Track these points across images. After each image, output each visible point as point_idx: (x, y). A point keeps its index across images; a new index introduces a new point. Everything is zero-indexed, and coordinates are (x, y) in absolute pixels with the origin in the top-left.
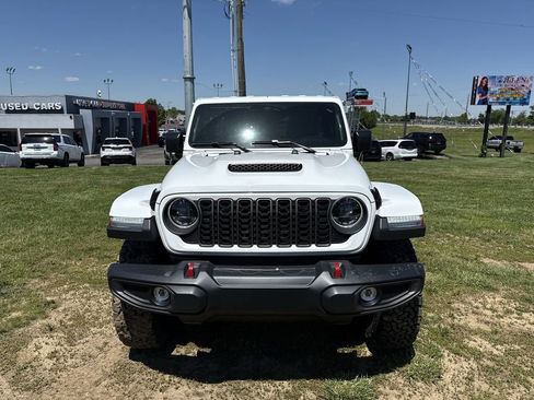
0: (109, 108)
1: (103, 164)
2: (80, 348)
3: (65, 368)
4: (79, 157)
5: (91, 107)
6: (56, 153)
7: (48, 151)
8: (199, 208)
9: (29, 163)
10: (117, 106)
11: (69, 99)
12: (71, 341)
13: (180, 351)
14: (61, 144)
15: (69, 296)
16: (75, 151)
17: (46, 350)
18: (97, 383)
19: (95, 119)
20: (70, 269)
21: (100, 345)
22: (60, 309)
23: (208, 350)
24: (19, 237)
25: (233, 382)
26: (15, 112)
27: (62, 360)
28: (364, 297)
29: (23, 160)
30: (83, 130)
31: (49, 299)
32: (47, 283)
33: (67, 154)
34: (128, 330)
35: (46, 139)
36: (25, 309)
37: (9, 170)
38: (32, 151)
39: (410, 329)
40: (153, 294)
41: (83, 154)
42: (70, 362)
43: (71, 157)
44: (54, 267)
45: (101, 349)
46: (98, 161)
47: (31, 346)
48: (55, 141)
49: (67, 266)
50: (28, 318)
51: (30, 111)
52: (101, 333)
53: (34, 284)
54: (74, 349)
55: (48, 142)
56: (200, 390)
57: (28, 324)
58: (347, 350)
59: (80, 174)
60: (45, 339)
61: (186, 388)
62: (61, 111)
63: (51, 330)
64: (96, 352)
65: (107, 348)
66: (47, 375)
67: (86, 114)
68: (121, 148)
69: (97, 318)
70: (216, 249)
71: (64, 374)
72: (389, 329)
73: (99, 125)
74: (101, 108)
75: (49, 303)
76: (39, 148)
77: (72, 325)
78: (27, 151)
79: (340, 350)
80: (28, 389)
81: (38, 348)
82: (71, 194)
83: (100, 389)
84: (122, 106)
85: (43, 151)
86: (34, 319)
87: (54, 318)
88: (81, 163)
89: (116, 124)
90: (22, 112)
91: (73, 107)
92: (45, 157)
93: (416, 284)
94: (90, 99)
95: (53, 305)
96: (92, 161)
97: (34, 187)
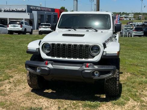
0: (44, 11)
1: (39, 34)
2: (18, 88)
3: (13, 92)
4: (30, 31)
5: (37, 10)
6: (21, 28)
7: (18, 28)
8: (51, 46)
9: (11, 32)
10: (48, 10)
11: (28, 6)
12: (15, 86)
13: (46, 91)
14: (24, 25)
15: (17, 75)
16: (29, 28)
17: (8, 87)
18: (21, 96)
19: (38, 15)
20: (19, 68)
21: (23, 88)
22: (14, 78)
23: (55, 92)
24: (4, 57)
25: (59, 100)
26: (7, 11)
27: (12, 90)
28: (95, 74)
29: (9, 31)
30: (33, 19)
31: (11, 75)
32: (11, 71)
33: (25, 29)
34: (30, 81)
35: (18, 23)
36: (3, 77)
37: (3, 35)
38: (12, 27)
39: (114, 88)
40: (36, 69)
41: (32, 30)
42: (14, 91)
43: (27, 30)
44: (14, 67)
45: (24, 89)
46: (38, 33)
47: (4, 86)
48: (21, 24)
49: (18, 67)
50: (4, 79)
51: (13, 11)
52: (24, 85)
53: (7, 71)
54: (16, 88)
55: (19, 24)
56: (49, 100)
57: (4, 81)
58: (98, 96)
59: (30, 37)
60: (8, 85)
61: (45, 99)
62: (25, 12)
63: (10, 83)
64: (22, 89)
65: (25, 88)
66: (7, 93)
67: (35, 13)
68: (47, 28)
69: (24, 81)
70: (56, 58)
71: (12, 93)
72: (108, 87)
73: (40, 18)
74: (41, 10)
75: (11, 76)
76: (15, 26)
77: (16, 82)
78: (10, 27)
79: (95, 95)
80: (2, 95)
81: (6, 87)
82: (24, 45)
83: (21, 97)
84: (50, 10)
85: (16, 28)
86: (6, 80)
87: (11, 80)
88: (31, 33)
89: (47, 17)
90: (10, 11)
91: (30, 10)
92: (17, 30)
93: (112, 72)
94: (37, 7)
95: (12, 77)
96: (36, 32)
97: (11, 41)
